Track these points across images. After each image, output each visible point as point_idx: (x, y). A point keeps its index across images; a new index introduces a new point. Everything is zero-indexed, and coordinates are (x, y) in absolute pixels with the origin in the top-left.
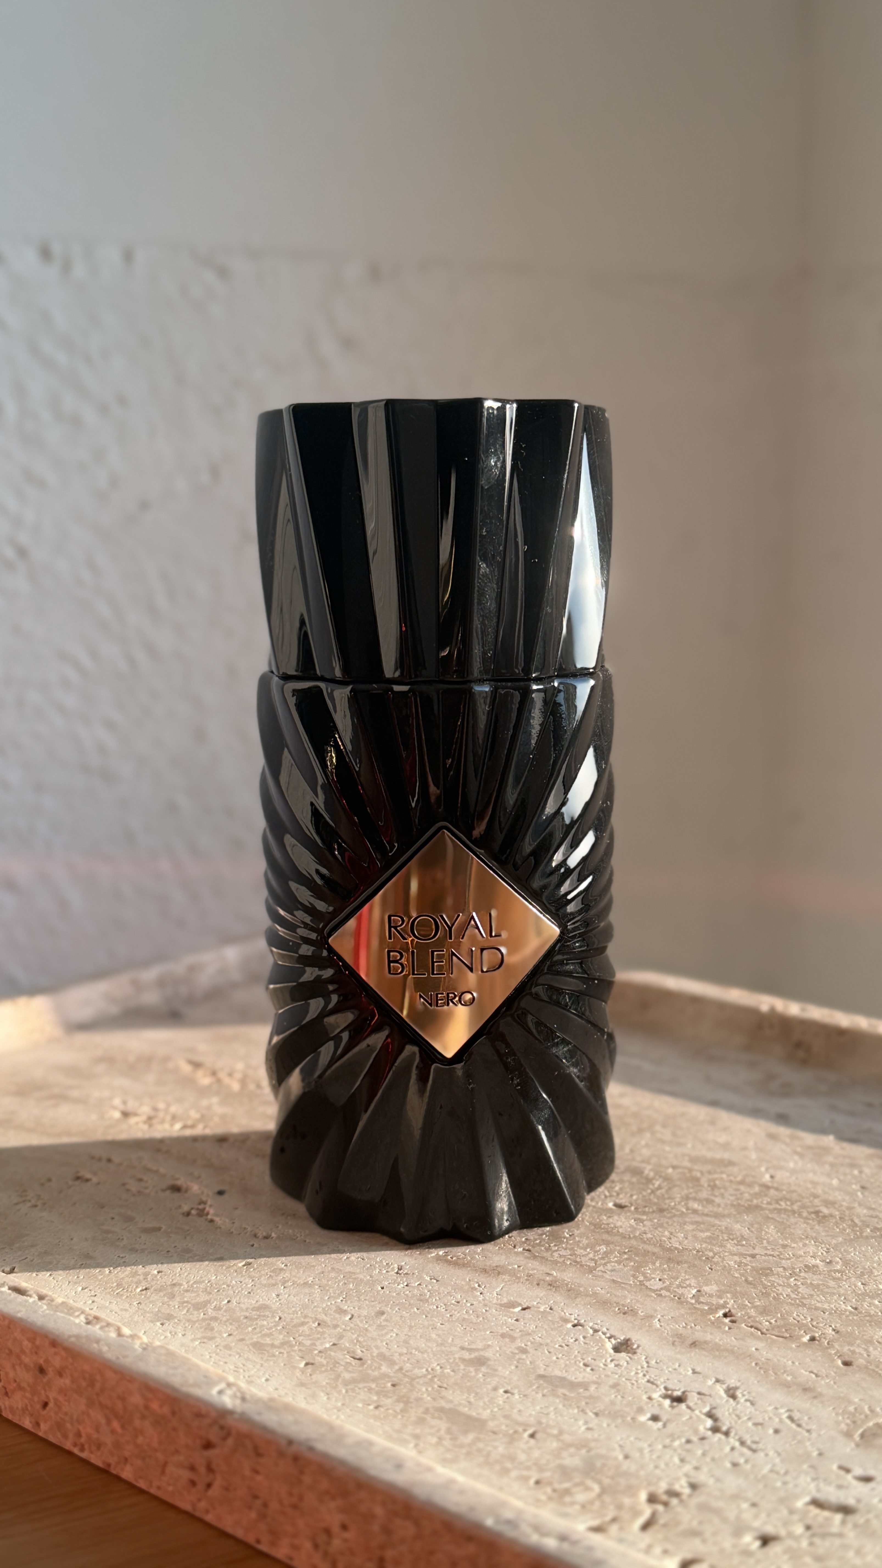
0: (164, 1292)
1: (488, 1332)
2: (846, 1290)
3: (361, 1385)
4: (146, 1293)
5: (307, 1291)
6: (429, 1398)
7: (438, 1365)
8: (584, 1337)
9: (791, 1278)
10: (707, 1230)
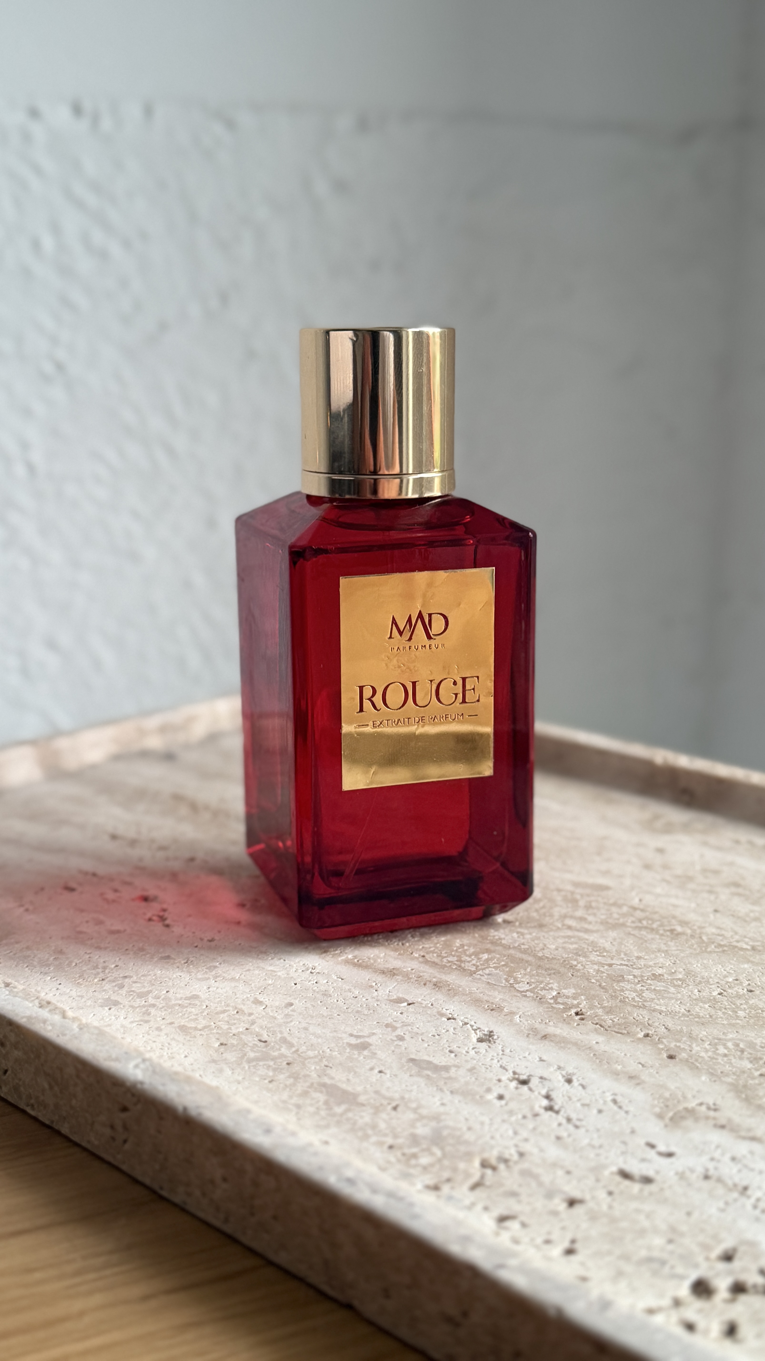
0: (116, 983)
1: (375, 1023)
2: (683, 995)
3: (261, 1063)
4: (101, 984)
5: (233, 984)
6: (315, 1075)
7: (329, 1048)
8: (454, 1029)
9: (638, 984)
10: (576, 943)
